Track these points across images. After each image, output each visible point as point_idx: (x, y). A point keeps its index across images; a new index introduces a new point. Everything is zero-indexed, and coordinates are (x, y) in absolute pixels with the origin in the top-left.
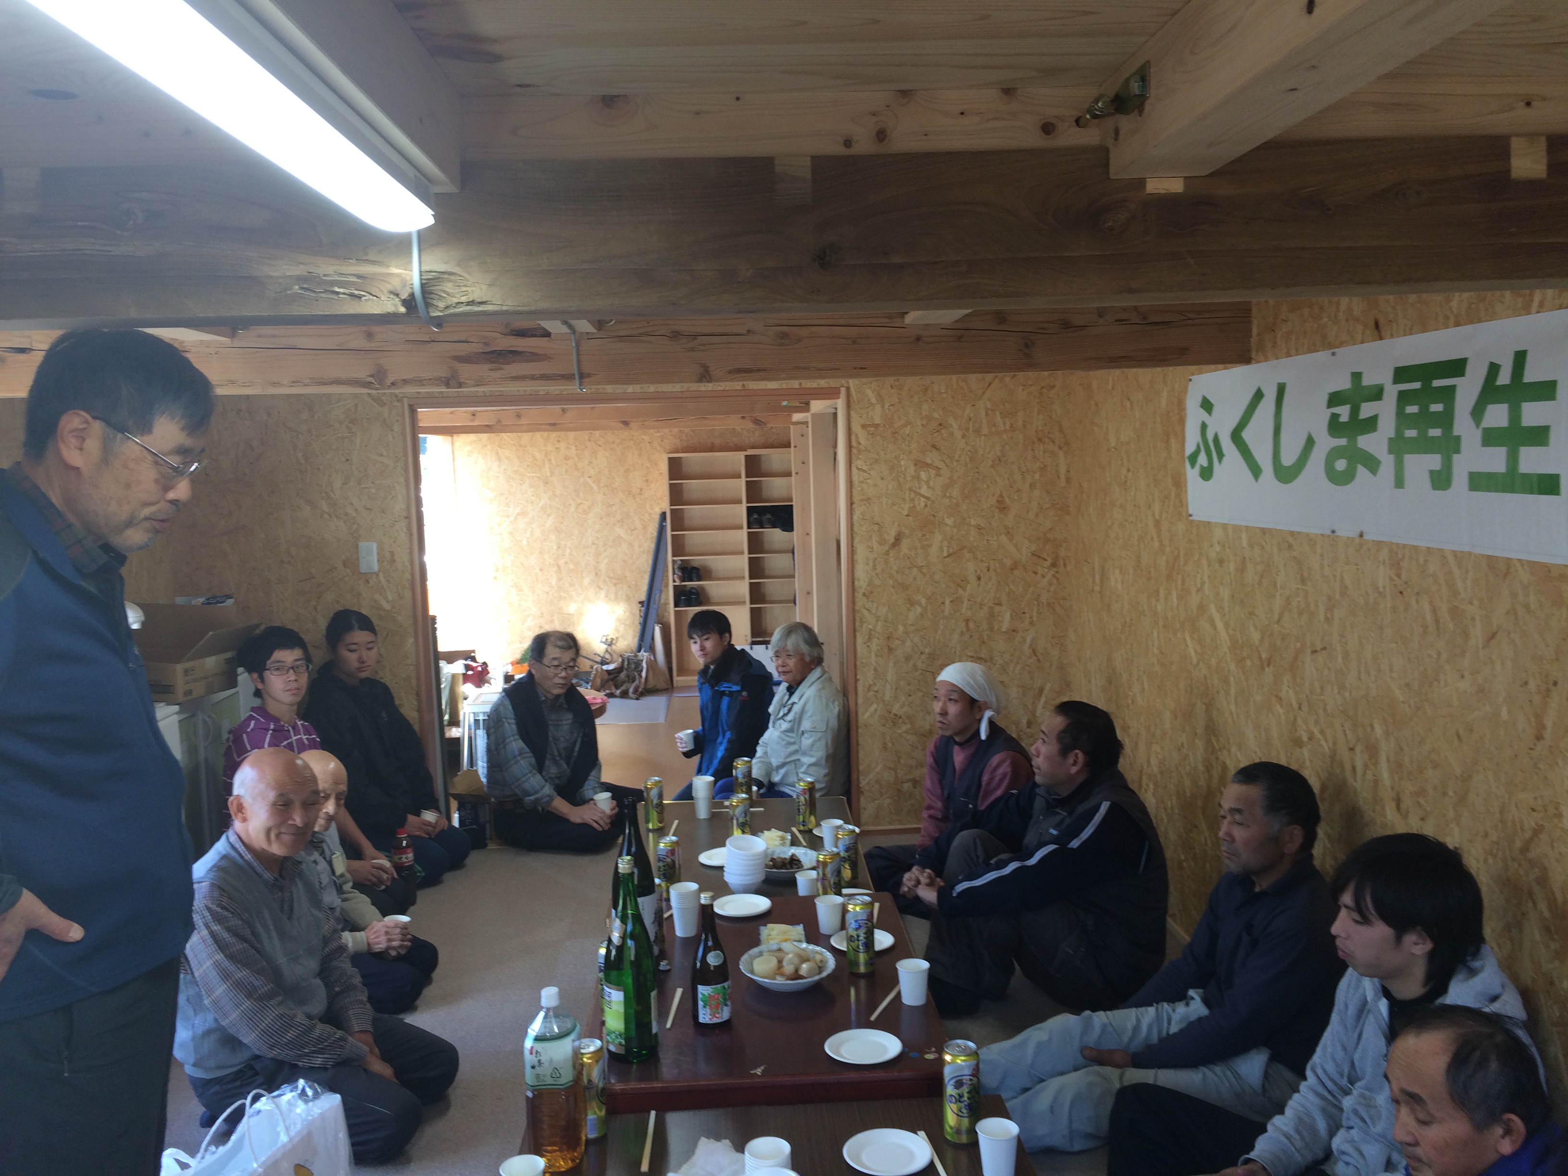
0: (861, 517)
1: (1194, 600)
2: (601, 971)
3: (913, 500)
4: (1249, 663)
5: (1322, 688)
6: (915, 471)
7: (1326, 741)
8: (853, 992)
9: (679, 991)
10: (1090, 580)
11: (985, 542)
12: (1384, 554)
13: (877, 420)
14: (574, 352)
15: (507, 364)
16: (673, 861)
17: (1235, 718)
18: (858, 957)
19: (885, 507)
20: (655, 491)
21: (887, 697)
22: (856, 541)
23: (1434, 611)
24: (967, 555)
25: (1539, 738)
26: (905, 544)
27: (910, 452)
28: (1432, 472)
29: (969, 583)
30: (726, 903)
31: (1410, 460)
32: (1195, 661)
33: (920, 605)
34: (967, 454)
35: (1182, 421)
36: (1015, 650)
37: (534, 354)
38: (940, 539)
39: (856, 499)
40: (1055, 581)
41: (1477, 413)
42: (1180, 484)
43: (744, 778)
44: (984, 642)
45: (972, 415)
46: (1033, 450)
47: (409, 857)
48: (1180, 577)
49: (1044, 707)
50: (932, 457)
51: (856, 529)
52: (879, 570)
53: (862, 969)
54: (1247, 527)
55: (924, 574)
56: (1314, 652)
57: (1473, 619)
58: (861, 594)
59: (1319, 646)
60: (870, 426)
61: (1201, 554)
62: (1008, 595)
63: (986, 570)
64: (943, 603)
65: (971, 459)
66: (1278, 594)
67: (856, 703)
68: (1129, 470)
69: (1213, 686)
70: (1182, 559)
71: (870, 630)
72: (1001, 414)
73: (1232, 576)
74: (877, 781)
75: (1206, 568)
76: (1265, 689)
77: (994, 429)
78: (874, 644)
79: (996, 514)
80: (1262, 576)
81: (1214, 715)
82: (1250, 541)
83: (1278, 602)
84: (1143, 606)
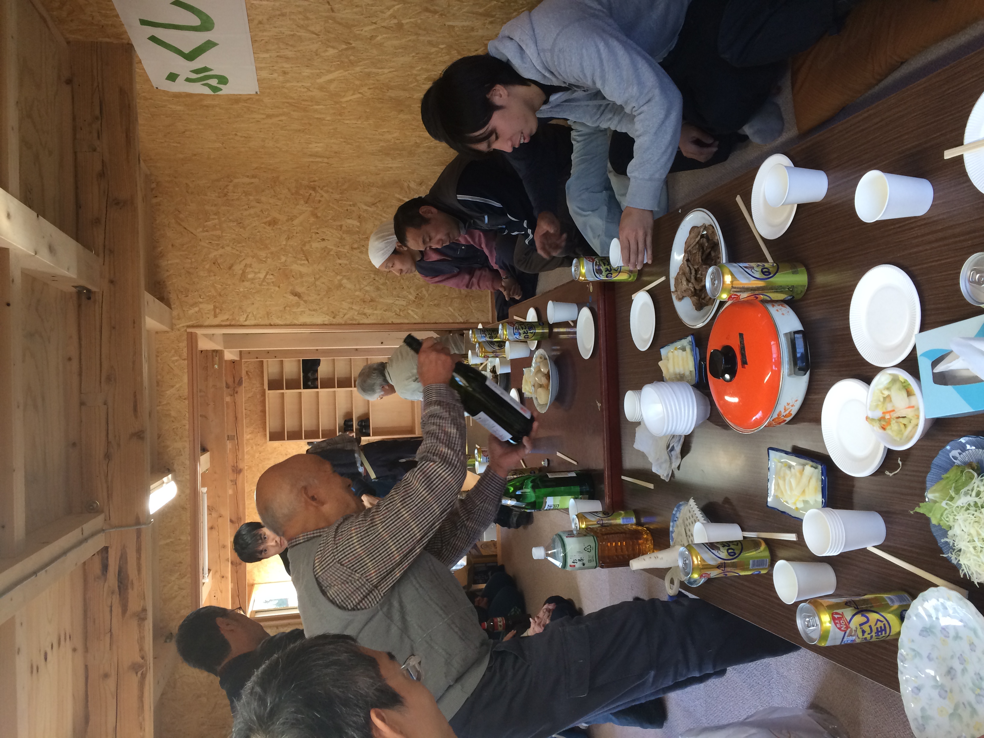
0: (280, 319)
1: (317, 94)
3: (268, 284)
4: (352, 58)
6: (247, 281)
7: (394, 6)
10: (321, 164)
11: (298, 235)
13: (211, 307)
15: (128, 577)
17: (393, 70)
19: (273, 303)
21: (404, 303)
22: (296, 322)
24: (307, 247)
26: (299, 289)
29: (326, 247)
32: (360, 95)
33: (342, 280)
34: (236, 246)
35: (189, 95)
36: (373, 217)
37: (121, 558)
38: (296, 265)
39: (267, 322)
40: (325, 188)
42: (236, 99)
45: (207, 241)
46: (233, 200)
48: (303, 103)
50: (238, 269)
51: (288, 322)
52: (317, 307)
54: (254, 53)
55: (321, 277)
56: (333, 11)
58: (334, 320)
59: (327, 6)
60: (215, 312)
61: (283, 87)
62: (335, 220)
63: (317, 235)
64: (340, 264)
65: (239, 243)
66: (297, 33)
67: (408, 324)
68: (236, 135)
69: (374, 84)
70: (290, 101)
71: (358, 314)
72: (206, 221)
73: (293, 65)
74: (460, 311)
75: (292, 84)
76: (367, 47)
77: (218, 227)
78: (368, 311)
79: (278, 227)
80: (287, 44)
81: (395, 84)
82: (264, 51)
83: (302, 33)
84: (330, 129)
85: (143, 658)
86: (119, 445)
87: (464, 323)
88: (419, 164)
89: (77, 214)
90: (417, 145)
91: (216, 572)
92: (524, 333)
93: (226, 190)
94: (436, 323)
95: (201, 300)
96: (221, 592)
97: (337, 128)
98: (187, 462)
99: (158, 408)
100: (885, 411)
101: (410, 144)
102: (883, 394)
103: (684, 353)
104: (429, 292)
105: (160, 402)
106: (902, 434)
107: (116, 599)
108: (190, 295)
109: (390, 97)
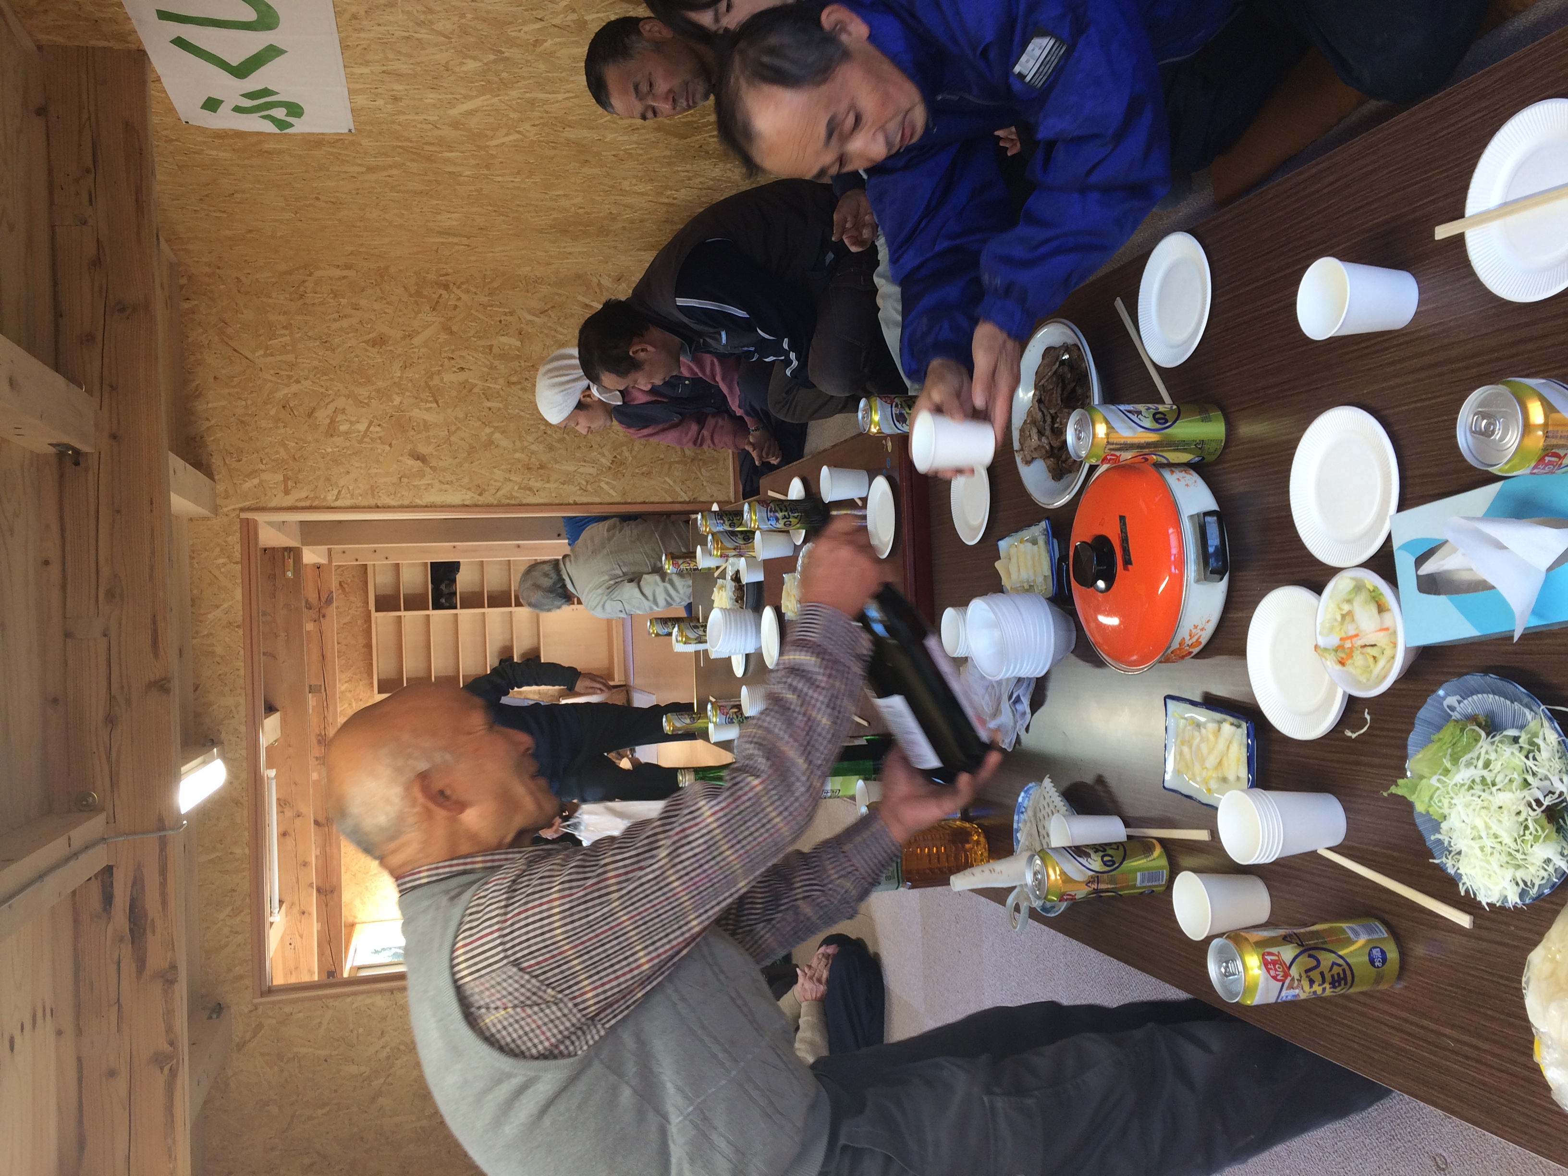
0: (392, 497)
3: (372, 439)
4: (504, 75)
6: (339, 436)
10: (456, 247)
11: (420, 361)
13: (280, 477)
14: (130, 837)
15: (146, 915)
17: (572, 95)
19: (381, 471)
21: (593, 471)
22: (418, 502)
24: (436, 381)
26: (423, 449)
29: (467, 381)
30: (768, 651)
32: (519, 136)
33: (492, 433)
34: (319, 379)
35: (240, 135)
37: (134, 883)
38: (418, 410)
39: (372, 502)
40: (464, 287)
42: (316, 141)
45: (272, 372)
46: (313, 305)
48: (426, 147)
50: (323, 416)
51: (406, 503)
52: (453, 478)
54: (345, 66)
55: (458, 428)
58: (480, 498)
60: (286, 486)
61: (394, 122)
62: (480, 338)
63: (452, 361)
64: (490, 409)
65: (325, 374)
66: (416, 35)
67: (601, 504)
68: (317, 199)
69: (541, 118)
70: (405, 144)
71: (520, 488)
72: (270, 339)
73: (408, 87)
74: (683, 483)
75: (407, 117)
76: (529, 58)
77: (290, 348)
78: (538, 485)
79: (389, 348)
80: (400, 52)
82: (361, 64)
83: (423, 34)
84: (470, 191)
85: (171, 1044)
86: (128, 701)
87: (689, 502)
88: (615, 247)
89: (57, 326)
90: (613, 218)
91: (293, 904)
92: (785, 517)
93: (302, 289)
94: (644, 503)
95: (263, 467)
96: (301, 936)
97: (481, 189)
98: (243, 729)
99: (194, 641)
100: (1344, 636)
101: (601, 215)
102: (1340, 609)
103: (1036, 547)
104: (634, 453)
105: (197, 632)
106: (1371, 672)
107: (126, 950)
108: (244, 459)
109: (567, 139)
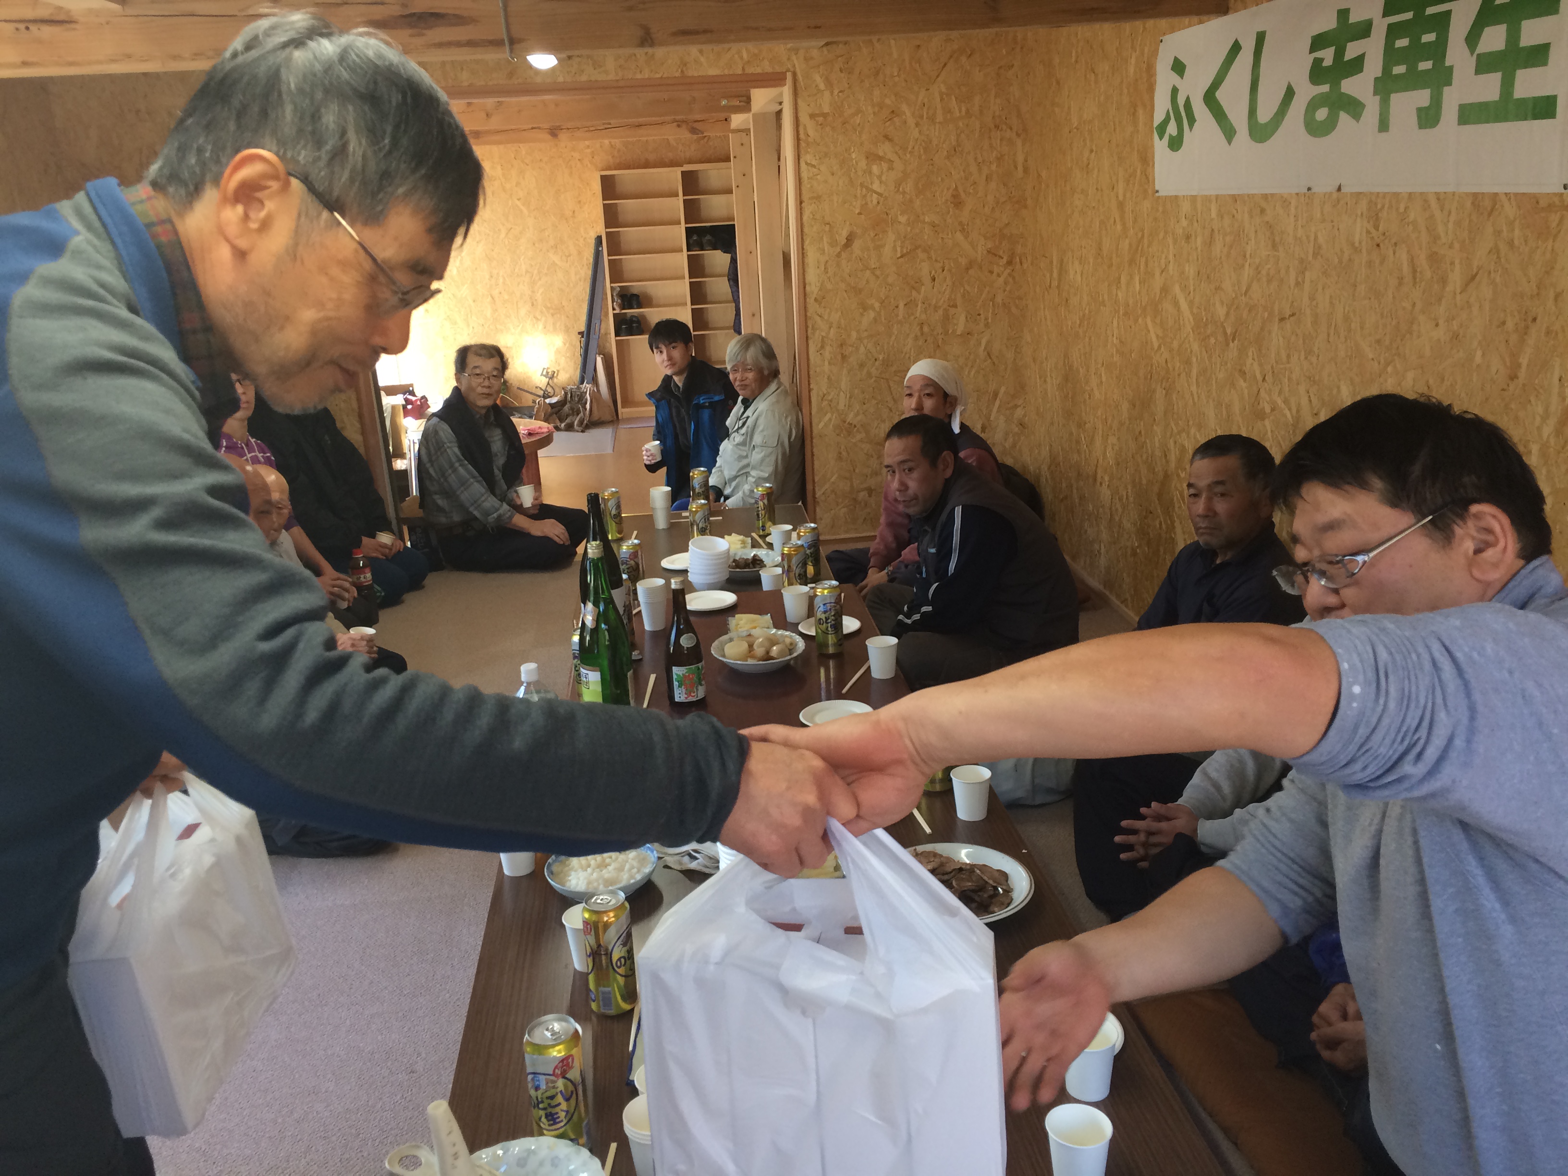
0: (812, 217)
1: (1158, 282)
2: (575, 657)
3: (865, 196)
4: (1212, 340)
5: (1288, 356)
6: (867, 165)
7: (1290, 409)
8: (822, 671)
9: (653, 677)
10: (1048, 275)
11: (940, 241)
12: (1363, 205)
13: (826, 110)
14: (502, 14)
15: (430, 28)
16: (637, 564)
18: (828, 640)
19: (836, 205)
20: (589, 214)
21: (841, 406)
22: (807, 243)
23: (1412, 261)
24: (921, 255)
25: (1513, 377)
26: (857, 245)
27: (862, 144)
28: (1419, 110)
30: (695, 598)
31: (1396, 99)
32: (1156, 345)
33: (874, 310)
35: (1151, 89)
36: (970, 353)
37: (456, 16)
38: (893, 238)
39: (806, 196)
40: (1011, 280)
41: (1472, 39)
42: (1146, 159)
43: (701, 487)
44: (939, 346)
45: (926, 100)
46: (990, 138)
47: (367, 577)
48: (1143, 260)
49: (998, 412)
50: (885, 149)
51: (806, 230)
52: (831, 273)
53: (831, 650)
54: (1217, 197)
55: (877, 277)
56: (1282, 319)
57: (1452, 263)
58: (812, 300)
59: (1288, 312)
60: (819, 115)
61: (1166, 232)
62: (963, 296)
63: (941, 270)
64: (897, 307)
65: (925, 150)
66: (1247, 264)
67: (811, 414)
68: (1092, 151)
69: (1174, 369)
70: (1146, 241)
71: (823, 337)
72: (956, 98)
73: (1199, 250)
74: (833, 491)
75: (1171, 247)
76: (1229, 365)
77: (949, 116)
78: (828, 351)
79: (951, 209)
80: (1231, 247)
81: (1174, 399)
82: (1220, 210)
83: (1247, 272)
84: (1103, 295)
88: (1052, 424)
90: (1081, 425)
92: (827, 619)
94: (813, 455)
95: (836, 92)
98: (584, 78)
101: (1084, 414)
107: (394, 13)
108: (842, 75)
109: (1154, 391)
